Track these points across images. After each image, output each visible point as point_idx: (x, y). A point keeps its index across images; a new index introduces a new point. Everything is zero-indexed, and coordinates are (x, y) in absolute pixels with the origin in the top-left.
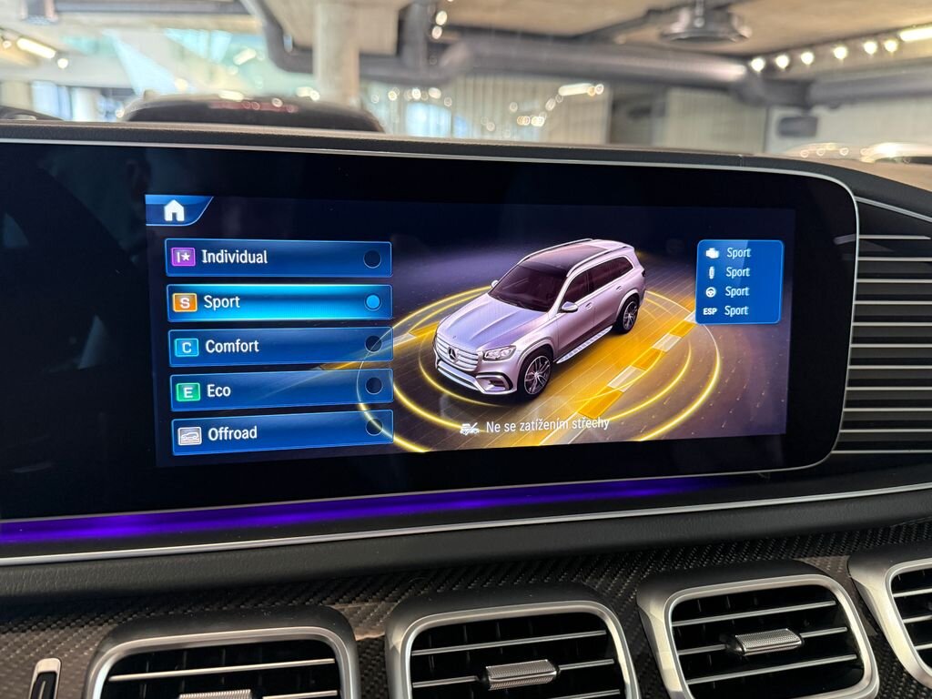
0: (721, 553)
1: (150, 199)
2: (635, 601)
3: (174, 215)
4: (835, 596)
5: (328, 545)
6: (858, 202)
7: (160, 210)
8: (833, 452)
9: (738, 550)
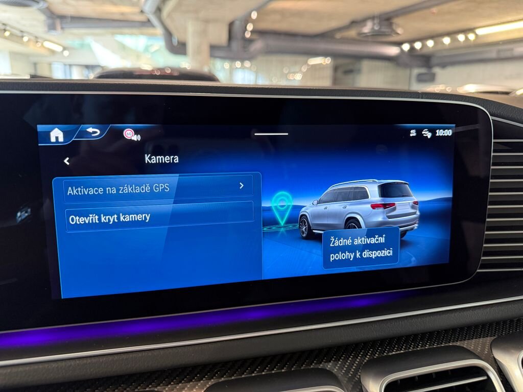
0: (412, 342)
1: (41, 128)
2: (359, 379)
3: (57, 138)
4: (487, 373)
5: (160, 350)
6: (492, 120)
7: (47, 134)
8: (478, 271)
9: (422, 339)
